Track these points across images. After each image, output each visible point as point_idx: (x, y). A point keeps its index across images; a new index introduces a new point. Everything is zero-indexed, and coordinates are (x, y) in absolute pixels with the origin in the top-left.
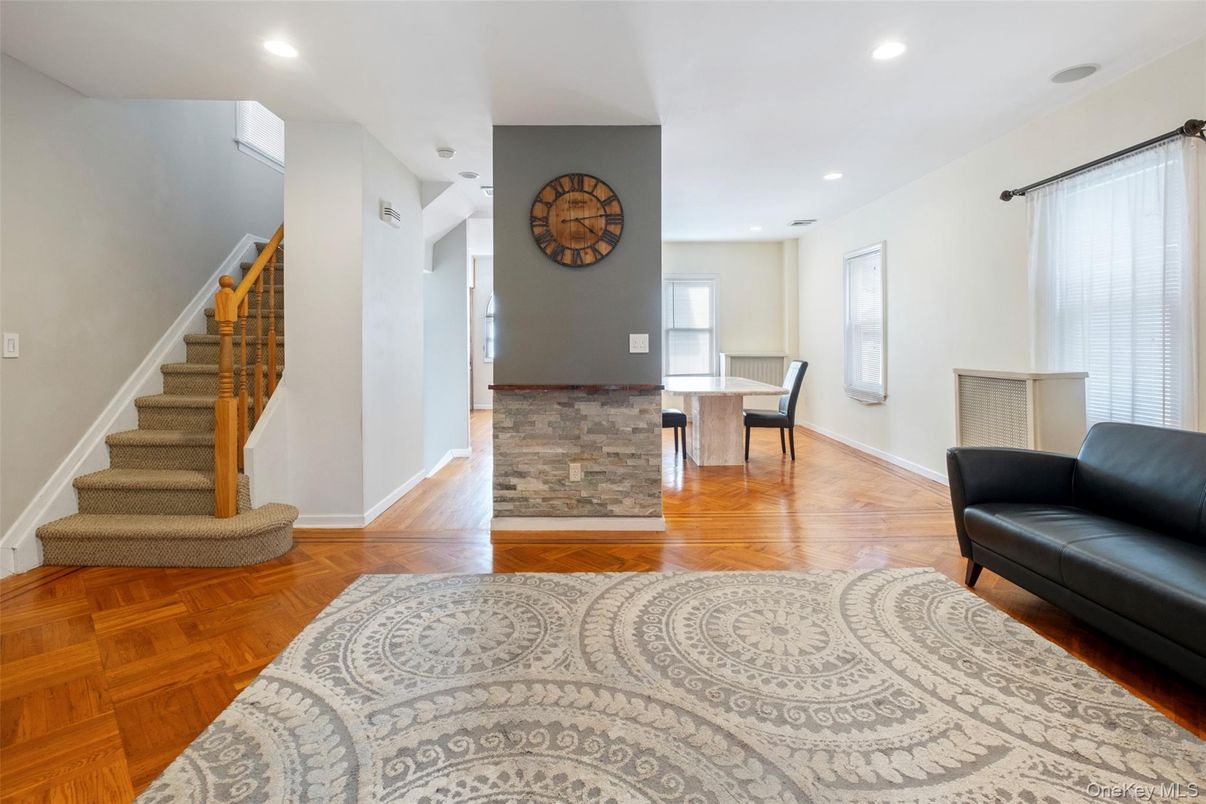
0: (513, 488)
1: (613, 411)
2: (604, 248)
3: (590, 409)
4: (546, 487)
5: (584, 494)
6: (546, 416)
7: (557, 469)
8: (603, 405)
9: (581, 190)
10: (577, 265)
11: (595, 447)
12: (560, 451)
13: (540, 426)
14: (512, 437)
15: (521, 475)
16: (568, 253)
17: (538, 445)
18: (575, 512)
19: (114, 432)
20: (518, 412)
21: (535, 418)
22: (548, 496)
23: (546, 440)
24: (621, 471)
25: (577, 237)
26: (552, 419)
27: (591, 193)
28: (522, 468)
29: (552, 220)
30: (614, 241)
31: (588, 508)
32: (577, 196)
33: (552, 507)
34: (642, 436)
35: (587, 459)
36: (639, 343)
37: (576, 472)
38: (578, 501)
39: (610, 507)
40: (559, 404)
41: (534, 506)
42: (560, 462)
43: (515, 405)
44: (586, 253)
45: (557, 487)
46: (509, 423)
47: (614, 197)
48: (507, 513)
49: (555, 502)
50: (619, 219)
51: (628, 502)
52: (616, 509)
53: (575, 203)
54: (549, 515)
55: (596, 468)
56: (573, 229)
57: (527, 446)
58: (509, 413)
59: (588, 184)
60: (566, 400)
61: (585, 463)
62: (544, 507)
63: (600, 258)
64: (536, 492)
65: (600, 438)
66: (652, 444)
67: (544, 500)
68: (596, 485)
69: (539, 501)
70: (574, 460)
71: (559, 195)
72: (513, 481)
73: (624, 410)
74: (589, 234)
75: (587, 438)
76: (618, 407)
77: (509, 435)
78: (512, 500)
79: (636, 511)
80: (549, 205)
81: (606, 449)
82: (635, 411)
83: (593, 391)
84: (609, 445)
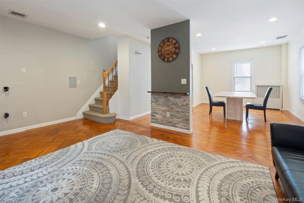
0: (155, 116)
1: (177, 99)
2: (174, 56)
3: (171, 98)
4: (162, 117)
5: (170, 120)
6: (162, 100)
7: (164, 113)
8: (175, 98)
9: (169, 42)
10: (168, 61)
11: (172, 108)
12: (165, 108)
13: (161, 102)
14: (155, 104)
15: (157, 113)
16: (166, 59)
17: (160, 106)
18: (168, 124)
19: (96, 97)
20: (156, 98)
21: (159, 100)
22: (162, 119)
23: (162, 105)
24: (179, 116)
25: (168, 54)
26: (163, 100)
27: (171, 42)
28: (157, 112)
29: (163, 51)
30: (177, 54)
31: (171, 124)
32: (168, 43)
33: (163, 122)
34: (184, 107)
35: (171, 111)
36: (184, 81)
37: (168, 114)
38: (169, 122)
39: (176, 125)
40: (164, 97)
41: (159, 121)
42: (165, 111)
43: (155, 97)
44: (170, 58)
45: (164, 117)
46: (154, 101)
47: (177, 42)
48: (154, 122)
49: (164, 121)
50: (178, 48)
51: (181, 124)
52: (178, 125)
53: (168, 45)
54: (162, 124)
55: (173, 114)
56: (167, 52)
57: (158, 106)
58: (154, 98)
59: (171, 40)
60: (166, 96)
61: (171, 112)
62: (161, 122)
63: (174, 59)
64: (160, 118)
65: (174, 106)
66: (187, 109)
67: (161, 120)
68: (173, 118)
69: (160, 120)
70: (168, 111)
71: (164, 44)
72: (155, 115)
73: (180, 99)
74: (171, 53)
75: (171, 106)
76: (178, 98)
77: (154, 103)
78: (155, 119)
79: (183, 127)
80: (162, 47)
81: (175, 109)
82: (183, 100)
83: (172, 94)
84: (176, 108)
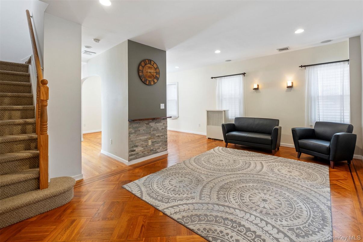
0: (135, 151)
1: (157, 124)
2: (156, 81)
3: (152, 124)
4: (143, 148)
5: (152, 148)
6: (143, 128)
7: (145, 143)
8: (156, 123)
9: (151, 64)
10: (150, 84)
11: (154, 135)
12: (146, 137)
13: (141, 131)
14: (134, 135)
15: (137, 146)
16: (148, 81)
17: (141, 136)
18: (150, 154)
20: (136, 127)
21: (140, 129)
22: (143, 151)
23: (143, 135)
24: (159, 140)
25: (150, 77)
26: (144, 128)
27: (153, 66)
28: (137, 144)
29: (144, 71)
30: (158, 79)
31: (153, 152)
32: (149, 65)
33: (145, 154)
34: (163, 130)
35: (152, 138)
36: (162, 106)
37: (150, 143)
38: (150, 150)
39: (157, 151)
40: (146, 124)
41: (140, 155)
42: (146, 140)
44: (152, 82)
45: (146, 148)
46: (133, 131)
47: (158, 68)
48: (133, 159)
49: (145, 152)
50: (158, 73)
51: (161, 148)
52: (158, 150)
53: (149, 68)
54: (144, 156)
55: (154, 140)
56: (149, 75)
57: (138, 137)
58: (134, 128)
59: (152, 63)
60: (147, 123)
61: (152, 139)
62: (142, 155)
63: (155, 83)
64: (140, 151)
65: (155, 132)
66: (166, 132)
67: (142, 152)
68: (154, 145)
69: (141, 153)
70: (149, 139)
71: (145, 65)
72: (134, 149)
73: (160, 124)
74: (152, 77)
75: (152, 133)
76: (159, 123)
77: (133, 135)
78: (134, 154)
79: (163, 150)
80: (143, 67)
81: (156, 135)
82: (162, 124)
83: (153, 119)
84: (157, 134)
